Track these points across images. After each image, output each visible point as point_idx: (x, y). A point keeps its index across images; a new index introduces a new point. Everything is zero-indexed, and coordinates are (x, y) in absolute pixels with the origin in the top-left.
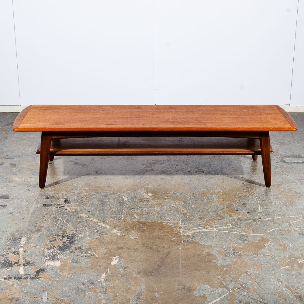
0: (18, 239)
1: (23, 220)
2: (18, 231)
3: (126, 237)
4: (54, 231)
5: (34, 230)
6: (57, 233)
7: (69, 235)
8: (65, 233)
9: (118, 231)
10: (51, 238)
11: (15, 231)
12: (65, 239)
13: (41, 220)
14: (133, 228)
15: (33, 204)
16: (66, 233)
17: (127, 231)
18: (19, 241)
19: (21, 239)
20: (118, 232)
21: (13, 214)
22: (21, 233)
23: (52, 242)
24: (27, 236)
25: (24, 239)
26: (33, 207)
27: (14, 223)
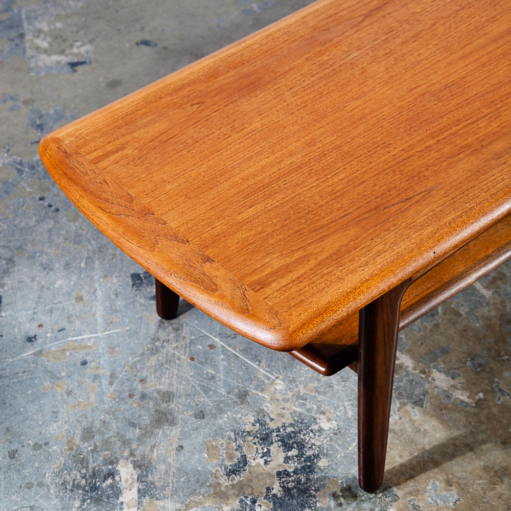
0: (105, 479)
1: (88, 370)
2: (88, 434)
3: (495, 410)
4: (222, 411)
5: (146, 420)
6: (235, 419)
7: (284, 426)
8: (268, 421)
9: (452, 382)
10: (223, 452)
11: (79, 432)
12: (278, 456)
13: (153, 361)
14: (498, 354)
15: (92, 279)
16: (272, 420)
17: (484, 375)
18: (112, 486)
19: (117, 478)
20: (454, 387)
21: (39, 341)
22: (107, 443)
23: (237, 479)
24: (132, 454)
25: (126, 472)
26: (99, 292)
27: (59, 390)
